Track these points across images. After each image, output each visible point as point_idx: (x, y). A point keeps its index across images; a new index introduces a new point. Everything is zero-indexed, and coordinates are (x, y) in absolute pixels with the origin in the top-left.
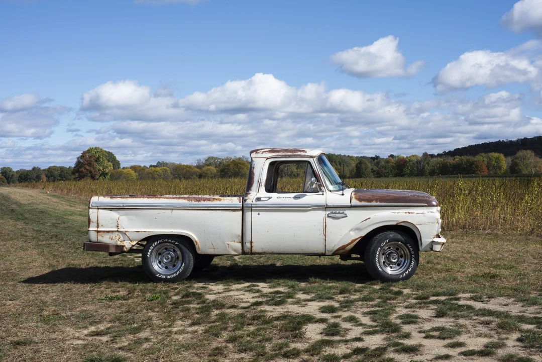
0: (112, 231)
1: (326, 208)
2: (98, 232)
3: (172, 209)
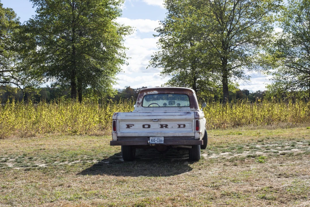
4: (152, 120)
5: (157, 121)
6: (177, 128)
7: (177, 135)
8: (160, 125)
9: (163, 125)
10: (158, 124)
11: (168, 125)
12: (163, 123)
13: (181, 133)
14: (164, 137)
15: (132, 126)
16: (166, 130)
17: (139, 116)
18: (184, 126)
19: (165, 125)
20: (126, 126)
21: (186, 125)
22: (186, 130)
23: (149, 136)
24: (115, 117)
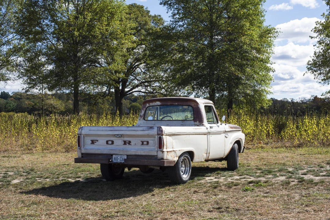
0: (172, 151)
1: (226, 132)
2: (168, 152)
3: (189, 134)
4: (115, 135)
5: (120, 137)
6: (140, 145)
7: (140, 154)
8: (123, 141)
9: (127, 142)
10: (121, 140)
11: (131, 141)
12: (126, 139)
13: (143, 151)
14: (127, 155)
15: (96, 142)
16: (129, 147)
17: (102, 130)
18: (148, 143)
19: (128, 141)
20: (91, 141)
21: (150, 141)
22: (149, 148)
23: (112, 153)
24: (80, 131)
